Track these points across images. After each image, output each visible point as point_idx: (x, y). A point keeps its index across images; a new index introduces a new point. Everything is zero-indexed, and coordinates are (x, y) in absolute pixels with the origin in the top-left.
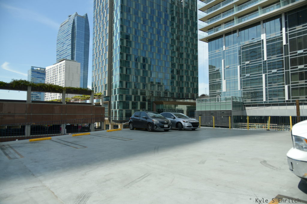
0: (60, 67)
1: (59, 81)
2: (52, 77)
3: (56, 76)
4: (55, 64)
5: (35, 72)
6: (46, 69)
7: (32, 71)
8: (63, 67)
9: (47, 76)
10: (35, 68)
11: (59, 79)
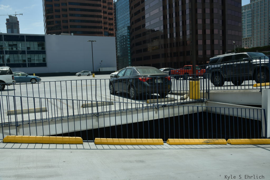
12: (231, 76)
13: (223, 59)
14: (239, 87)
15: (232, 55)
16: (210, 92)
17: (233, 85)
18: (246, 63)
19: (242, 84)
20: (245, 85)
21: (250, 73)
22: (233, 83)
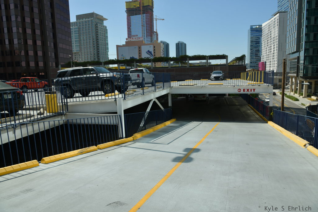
0: (274, 22)
1: (273, 37)
2: (267, 33)
3: (271, 32)
4: (270, 19)
5: (254, 30)
6: (263, 26)
7: (251, 31)
8: (277, 21)
9: (263, 33)
10: (254, 27)
11: (273, 35)
12: (79, 88)
13: (71, 72)
14: (87, 98)
15: (80, 69)
16: (69, 104)
17: (81, 96)
18: (95, 76)
19: (89, 95)
20: (92, 96)
21: (98, 85)
22: (81, 94)
